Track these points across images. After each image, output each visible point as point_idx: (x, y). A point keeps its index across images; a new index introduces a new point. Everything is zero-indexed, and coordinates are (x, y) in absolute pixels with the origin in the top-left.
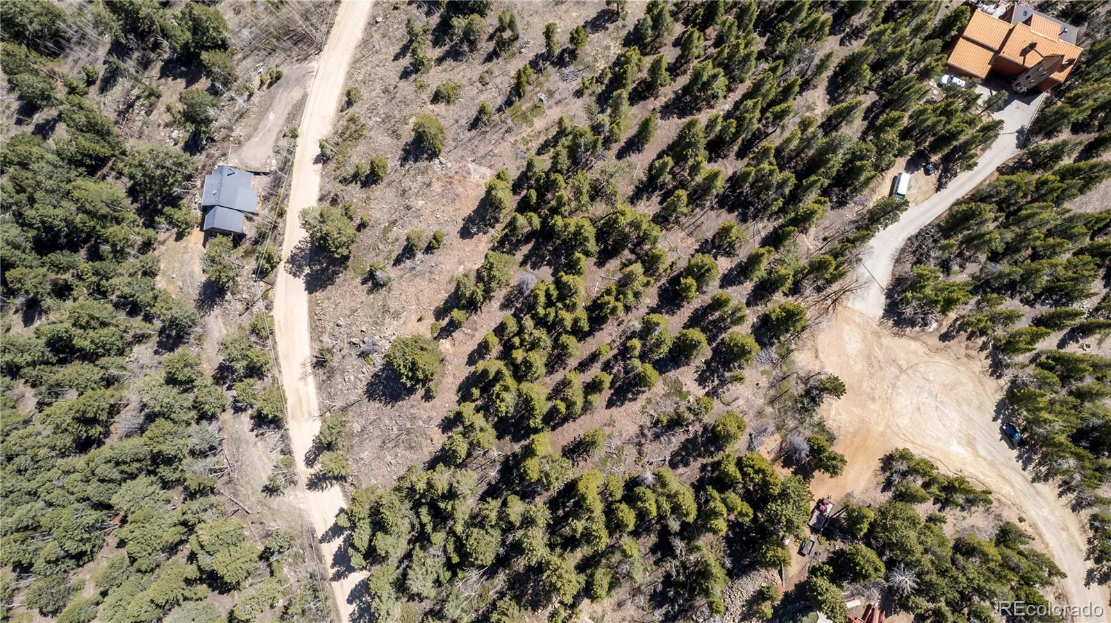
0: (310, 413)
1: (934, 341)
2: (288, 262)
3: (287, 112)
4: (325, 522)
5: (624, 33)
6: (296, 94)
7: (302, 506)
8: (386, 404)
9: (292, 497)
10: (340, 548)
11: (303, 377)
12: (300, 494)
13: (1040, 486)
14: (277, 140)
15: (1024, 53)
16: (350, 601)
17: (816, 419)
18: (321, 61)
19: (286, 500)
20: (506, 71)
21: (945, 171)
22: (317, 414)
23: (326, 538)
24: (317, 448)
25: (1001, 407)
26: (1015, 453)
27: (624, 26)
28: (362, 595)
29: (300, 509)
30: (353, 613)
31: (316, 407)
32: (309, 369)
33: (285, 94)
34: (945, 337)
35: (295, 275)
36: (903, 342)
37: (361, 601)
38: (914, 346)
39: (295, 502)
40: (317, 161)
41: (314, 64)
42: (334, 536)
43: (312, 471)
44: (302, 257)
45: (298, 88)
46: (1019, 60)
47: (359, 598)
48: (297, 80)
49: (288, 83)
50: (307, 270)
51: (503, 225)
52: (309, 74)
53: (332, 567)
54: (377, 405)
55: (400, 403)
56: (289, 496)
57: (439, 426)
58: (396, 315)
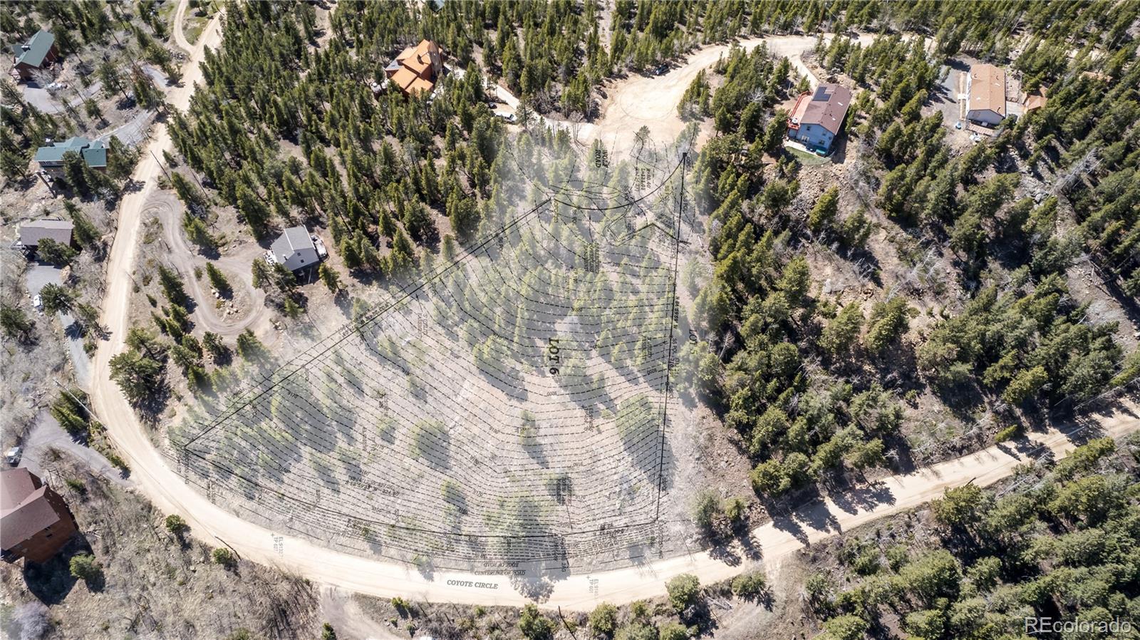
0: (689, 565)
1: (607, 102)
2: (536, 600)
3: (370, 622)
4: (789, 541)
5: (359, 285)
6: (352, 609)
7: (778, 566)
8: (675, 467)
9: (772, 577)
10: (810, 525)
11: (654, 574)
12: (768, 569)
13: (689, 62)
14: (398, 635)
15: (421, 63)
16: (855, 512)
17: (662, 153)
18: (319, 581)
19: (775, 583)
20: (375, 374)
21: (493, 101)
22: (688, 558)
23: (804, 540)
24: (722, 555)
25: (644, 75)
26: (672, 70)
27: (353, 286)
28: (847, 502)
29: (782, 567)
30: (864, 508)
31: (682, 559)
32: (645, 569)
33: (351, 623)
34: (605, 96)
35: (550, 591)
36: (608, 115)
37: (852, 502)
38: (611, 109)
39: (776, 574)
40: (430, 578)
41: (322, 590)
42: (801, 532)
43: (744, 558)
44: (532, 585)
45: (345, 607)
46: (426, 66)
47: (850, 504)
48: (337, 608)
49: (338, 619)
50: (546, 579)
51: (518, 364)
52: (332, 594)
53: (828, 531)
54: (677, 478)
55: (674, 450)
56: (772, 581)
57: (691, 411)
58: (595, 459)
